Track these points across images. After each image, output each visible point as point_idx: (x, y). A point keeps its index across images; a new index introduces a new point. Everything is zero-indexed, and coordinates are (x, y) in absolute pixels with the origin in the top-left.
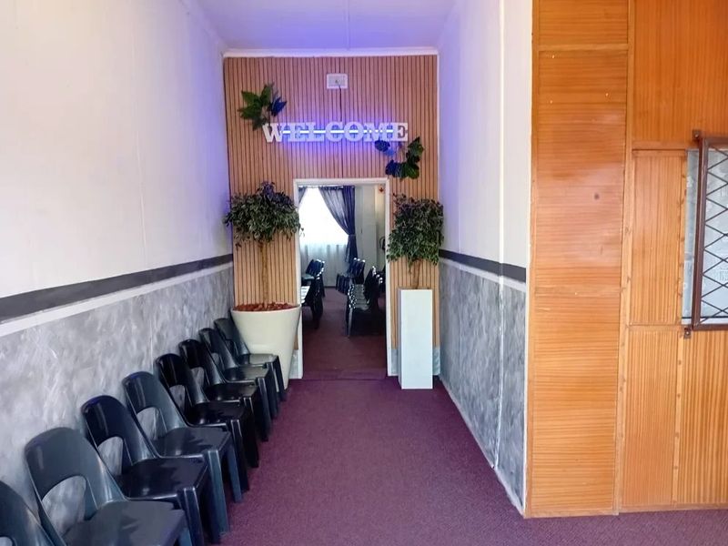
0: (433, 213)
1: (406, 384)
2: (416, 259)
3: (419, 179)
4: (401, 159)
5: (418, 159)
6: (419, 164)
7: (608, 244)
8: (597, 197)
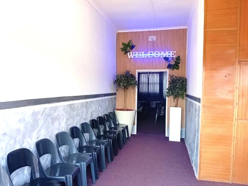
0: (183, 81)
1: (171, 139)
2: (176, 97)
3: (179, 70)
4: (173, 63)
5: (179, 63)
6: (179, 65)
7: (229, 92)
8: (226, 76)
